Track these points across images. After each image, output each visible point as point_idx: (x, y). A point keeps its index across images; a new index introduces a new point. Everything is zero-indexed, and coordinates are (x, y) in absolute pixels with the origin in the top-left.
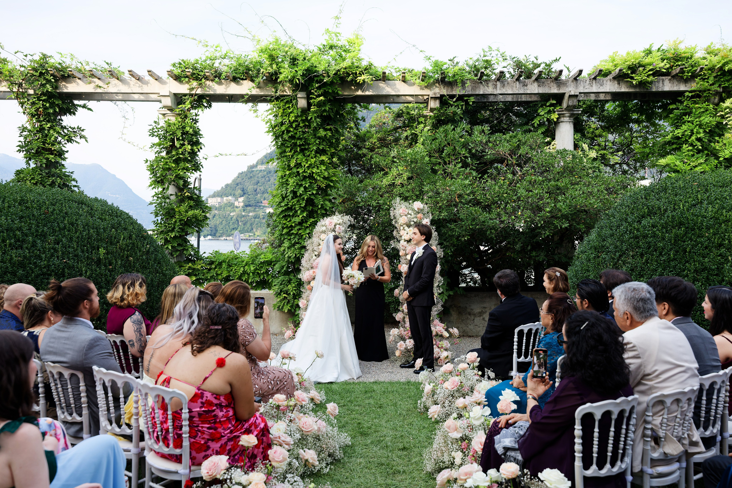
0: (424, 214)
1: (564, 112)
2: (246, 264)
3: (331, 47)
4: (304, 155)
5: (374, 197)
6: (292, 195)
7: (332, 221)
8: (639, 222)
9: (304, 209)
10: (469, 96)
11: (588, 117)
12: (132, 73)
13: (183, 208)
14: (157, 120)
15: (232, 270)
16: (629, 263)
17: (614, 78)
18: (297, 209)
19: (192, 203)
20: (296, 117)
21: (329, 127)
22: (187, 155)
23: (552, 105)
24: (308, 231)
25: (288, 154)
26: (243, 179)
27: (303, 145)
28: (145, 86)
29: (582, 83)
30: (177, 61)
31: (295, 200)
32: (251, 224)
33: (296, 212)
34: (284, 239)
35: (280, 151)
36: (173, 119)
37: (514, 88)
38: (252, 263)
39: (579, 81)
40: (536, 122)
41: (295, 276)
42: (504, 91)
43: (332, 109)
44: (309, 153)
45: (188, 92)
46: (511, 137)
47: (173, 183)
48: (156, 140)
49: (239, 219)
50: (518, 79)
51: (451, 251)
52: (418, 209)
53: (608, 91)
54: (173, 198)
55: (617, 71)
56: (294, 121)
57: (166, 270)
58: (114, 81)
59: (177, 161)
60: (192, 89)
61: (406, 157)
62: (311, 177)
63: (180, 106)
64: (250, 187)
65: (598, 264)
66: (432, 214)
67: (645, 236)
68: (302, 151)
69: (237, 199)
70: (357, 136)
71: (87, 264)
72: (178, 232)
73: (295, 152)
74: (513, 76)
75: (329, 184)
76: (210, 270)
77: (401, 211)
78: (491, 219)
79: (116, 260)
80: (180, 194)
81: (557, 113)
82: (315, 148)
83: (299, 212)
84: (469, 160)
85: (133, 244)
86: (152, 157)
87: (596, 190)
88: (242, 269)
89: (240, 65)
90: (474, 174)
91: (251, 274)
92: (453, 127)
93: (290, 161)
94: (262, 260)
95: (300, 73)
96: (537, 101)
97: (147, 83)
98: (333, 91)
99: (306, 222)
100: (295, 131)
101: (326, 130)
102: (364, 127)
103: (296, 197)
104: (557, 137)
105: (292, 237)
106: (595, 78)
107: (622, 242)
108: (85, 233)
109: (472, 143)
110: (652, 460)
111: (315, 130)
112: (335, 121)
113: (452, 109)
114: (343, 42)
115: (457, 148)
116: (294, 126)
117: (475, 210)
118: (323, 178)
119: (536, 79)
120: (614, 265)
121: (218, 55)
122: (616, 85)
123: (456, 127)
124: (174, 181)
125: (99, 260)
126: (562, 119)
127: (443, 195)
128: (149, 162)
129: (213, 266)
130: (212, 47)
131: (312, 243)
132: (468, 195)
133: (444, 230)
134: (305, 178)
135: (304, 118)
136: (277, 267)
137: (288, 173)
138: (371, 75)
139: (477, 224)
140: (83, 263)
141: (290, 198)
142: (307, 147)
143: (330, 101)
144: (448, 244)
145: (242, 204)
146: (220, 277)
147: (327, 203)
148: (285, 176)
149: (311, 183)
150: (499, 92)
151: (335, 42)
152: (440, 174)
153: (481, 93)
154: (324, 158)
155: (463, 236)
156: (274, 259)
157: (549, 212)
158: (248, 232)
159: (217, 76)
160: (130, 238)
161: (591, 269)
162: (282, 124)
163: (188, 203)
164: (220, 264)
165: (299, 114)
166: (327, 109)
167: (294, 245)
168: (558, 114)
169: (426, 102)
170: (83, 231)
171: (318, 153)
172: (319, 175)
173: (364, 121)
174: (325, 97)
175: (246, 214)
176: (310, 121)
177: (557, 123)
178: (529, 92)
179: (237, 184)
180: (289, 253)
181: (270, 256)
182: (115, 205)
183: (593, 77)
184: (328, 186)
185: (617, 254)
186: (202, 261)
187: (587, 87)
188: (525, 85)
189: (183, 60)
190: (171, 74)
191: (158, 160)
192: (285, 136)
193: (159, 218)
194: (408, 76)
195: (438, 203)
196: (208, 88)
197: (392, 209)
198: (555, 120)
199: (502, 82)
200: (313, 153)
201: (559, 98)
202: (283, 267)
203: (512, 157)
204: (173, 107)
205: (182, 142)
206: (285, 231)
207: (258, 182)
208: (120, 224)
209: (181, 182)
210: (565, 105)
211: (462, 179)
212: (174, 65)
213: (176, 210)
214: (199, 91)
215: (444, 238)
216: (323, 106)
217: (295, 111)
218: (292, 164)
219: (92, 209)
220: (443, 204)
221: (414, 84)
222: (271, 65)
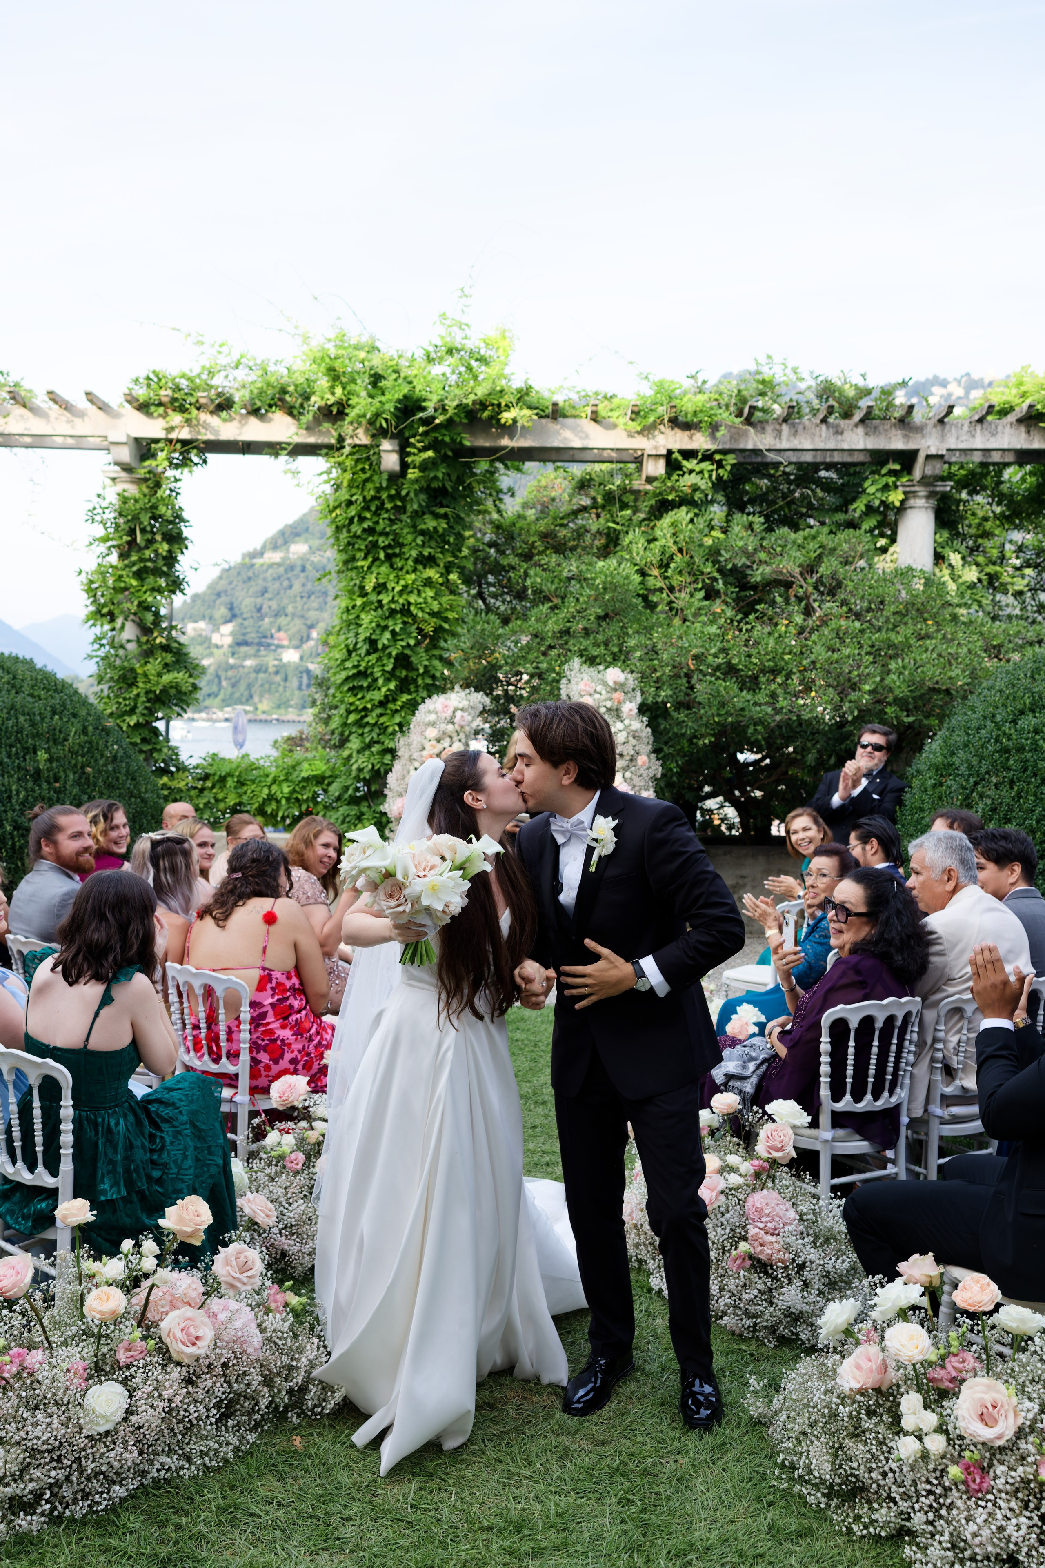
0: (626, 693)
1: (916, 488)
2: (274, 781)
3: (450, 352)
4: (392, 566)
5: (531, 657)
6: (367, 646)
7: (448, 702)
8: (1014, 722)
9: (390, 676)
10: (725, 452)
11: (970, 494)
12: (53, 397)
13: (153, 666)
14: (101, 492)
15: (245, 793)
16: (988, 797)
17: (1020, 421)
18: (378, 674)
19: (169, 658)
20: (379, 490)
21: (442, 511)
22: (161, 563)
23: (893, 473)
24: (397, 719)
25: (360, 563)
26: (231, 583)
27: (389, 546)
28: (77, 421)
29: (953, 430)
30: (142, 374)
31: (373, 658)
32: (249, 686)
33: (375, 680)
34: (351, 733)
35: (345, 557)
36: (133, 490)
37: (817, 439)
38: (287, 780)
39: (947, 427)
40: (859, 506)
41: (369, 807)
42: (796, 444)
43: (449, 475)
44: (403, 562)
45: (162, 435)
46: (805, 538)
47: (132, 617)
48: (100, 531)
49: (222, 674)
50: (824, 420)
51: (678, 766)
52: (615, 683)
53: (1006, 446)
54: (132, 647)
55: (1025, 406)
56: (374, 498)
57: (146, 792)
58: (18, 411)
59: (140, 575)
60: (171, 429)
61: (594, 579)
62: (405, 611)
63: (147, 463)
64: (246, 602)
65: (940, 798)
66: (643, 693)
67: (1021, 749)
68: (389, 557)
69: (216, 629)
70: (498, 527)
71: (19, 779)
72: (143, 715)
73: (376, 559)
74: (814, 412)
75: (441, 626)
76: (202, 790)
77: (581, 686)
78: (756, 704)
79: (64, 771)
80: (144, 639)
81: (901, 489)
82: (414, 553)
83: (381, 681)
84: (720, 585)
85: (90, 742)
86: (90, 564)
87: (965, 650)
88: (266, 791)
89: (269, 384)
90: (729, 613)
91: (284, 802)
92: (690, 515)
93: (363, 578)
94: (304, 774)
95: (390, 407)
96: (862, 464)
97: (81, 414)
98: (453, 440)
99: (395, 700)
100: (375, 519)
101: (437, 516)
102: (511, 507)
103: (376, 650)
104: (900, 537)
105: (367, 729)
106: (981, 420)
107: (981, 758)
108: (10, 723)
109: (727, 551)
110: (943, 1096)
111: (417, 515)
112: (454, 499)
113: (688, 480)
114: (474, 342)
115: (696, 560)
116: (373, 508)
117: (725, 688)
118: (429, 614)
119: (862, 421)
120: (965, 800)
121: (223, 360)
122: (1023, 435)
123: (696, 515)
124: (135, 614)
125: (38, 773)
126: (912, 502)
127: (665, 657)
128: (84, 575)
129: (209, 784)
130: (213, 346)
131: (409, 745)
132: (715, 656)
133: (663, 725)
134: (393, 612)
135: (393, 492)
136: (335, 789)
137: (359, 602)
138: (530, 408)
139: (729, 714)
140: (12, 776)
141: (363, 652)
142: (397, 550)
143: (445, 458)
144: (671, 750)
145: (228, 640)
146: (222, 806)
147: (436, 663)
148: (354, 607)
149: (404, 623)
150: (785, 445)
151: (458, 341)
152: (662, 612)
153: (750, 446)
154: (432, 573)
155: (703, 736)
156: (328, 774)
157: (870, 692)
158: (241, 703)
159: (224, 405)
160: (84, 731)
161: (926, 806)
162: (349, 503)
163: (163, 659)
164: (223, 780)
165: (384, 484)
166: (440, 475)
167: (369, 746)
168: (905, 493)
169: (639, 461)
170: (8, 719)
171: (421, 563)
172: (421, 609)
173: (513, 495)
174: (435, 450)
175: (238, 662)
176: (403, 499)
177: (901, 509)
178: (846, 447)
179: (219, 595)
180: (360, 761)
181: (320, 767)
182: (49, 668)
183: (977, 417)
184: (438, 630)
185: (972, 780)
186: (187, 773)
187: (964, 438)
188: (839, 432)
189: (154, 372)
190: (131, 399)
191: (101, 571)
192: (356, 528)
193: (105, 687)
194: (603, 410)
195: (655, 670)
196: (204, 427)
197: (564, 681)
198: (897, 504)
199: (793, 425)
200: (410, 562)
201: (907, 459)
202: (347, 788)
203: (805, 579)
204: (134, 465)
205: (149, 536)
206: (352, 718)
207: (265, 591)
208: (64, 705)
209: (149, 617)
210: (917, 473)
211: (704, 624)
212: (136, 381)
213: (139, 671)
214: (185, 434)
215: (665, 738)
216: (431, 470)
217: (376, 478)
218: (369, 587)
219: (14, 678)
220: (664, 674)
221: (615, 426)
222: (332, 388)
